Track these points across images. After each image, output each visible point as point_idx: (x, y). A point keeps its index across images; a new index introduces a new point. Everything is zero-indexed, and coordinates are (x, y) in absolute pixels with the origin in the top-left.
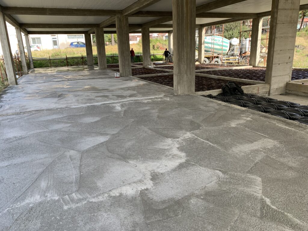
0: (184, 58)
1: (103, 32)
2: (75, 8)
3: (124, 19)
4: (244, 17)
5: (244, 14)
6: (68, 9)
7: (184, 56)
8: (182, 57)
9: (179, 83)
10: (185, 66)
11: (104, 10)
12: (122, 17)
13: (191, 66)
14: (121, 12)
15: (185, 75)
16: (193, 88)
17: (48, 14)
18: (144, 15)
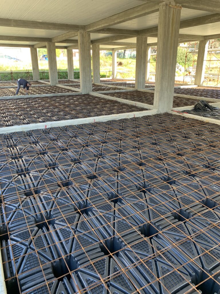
0: (166, 76)
1: (55, 47)
2: (40, 21)
3: (87, 35)
4: (193, 39)
5: (194, 36)
6: (32, 21)
7: (166, 75)
8: (165, 75)
9: (160, 99)
10: (167, 83)
11: (67, 24)
12: (84, 33)
13: (171, 84)
14: (84, 27)
15: (166, 92)
16: (172, 104)
17: (12, 26)
18: (105, 32)
